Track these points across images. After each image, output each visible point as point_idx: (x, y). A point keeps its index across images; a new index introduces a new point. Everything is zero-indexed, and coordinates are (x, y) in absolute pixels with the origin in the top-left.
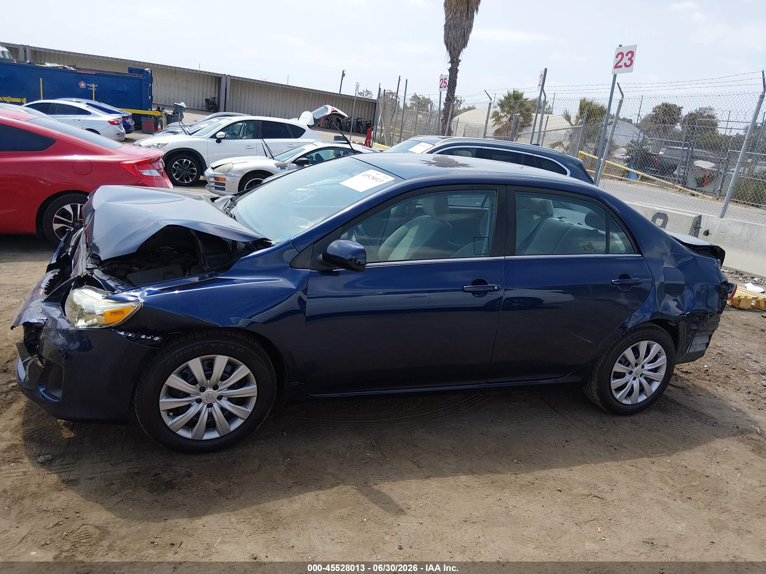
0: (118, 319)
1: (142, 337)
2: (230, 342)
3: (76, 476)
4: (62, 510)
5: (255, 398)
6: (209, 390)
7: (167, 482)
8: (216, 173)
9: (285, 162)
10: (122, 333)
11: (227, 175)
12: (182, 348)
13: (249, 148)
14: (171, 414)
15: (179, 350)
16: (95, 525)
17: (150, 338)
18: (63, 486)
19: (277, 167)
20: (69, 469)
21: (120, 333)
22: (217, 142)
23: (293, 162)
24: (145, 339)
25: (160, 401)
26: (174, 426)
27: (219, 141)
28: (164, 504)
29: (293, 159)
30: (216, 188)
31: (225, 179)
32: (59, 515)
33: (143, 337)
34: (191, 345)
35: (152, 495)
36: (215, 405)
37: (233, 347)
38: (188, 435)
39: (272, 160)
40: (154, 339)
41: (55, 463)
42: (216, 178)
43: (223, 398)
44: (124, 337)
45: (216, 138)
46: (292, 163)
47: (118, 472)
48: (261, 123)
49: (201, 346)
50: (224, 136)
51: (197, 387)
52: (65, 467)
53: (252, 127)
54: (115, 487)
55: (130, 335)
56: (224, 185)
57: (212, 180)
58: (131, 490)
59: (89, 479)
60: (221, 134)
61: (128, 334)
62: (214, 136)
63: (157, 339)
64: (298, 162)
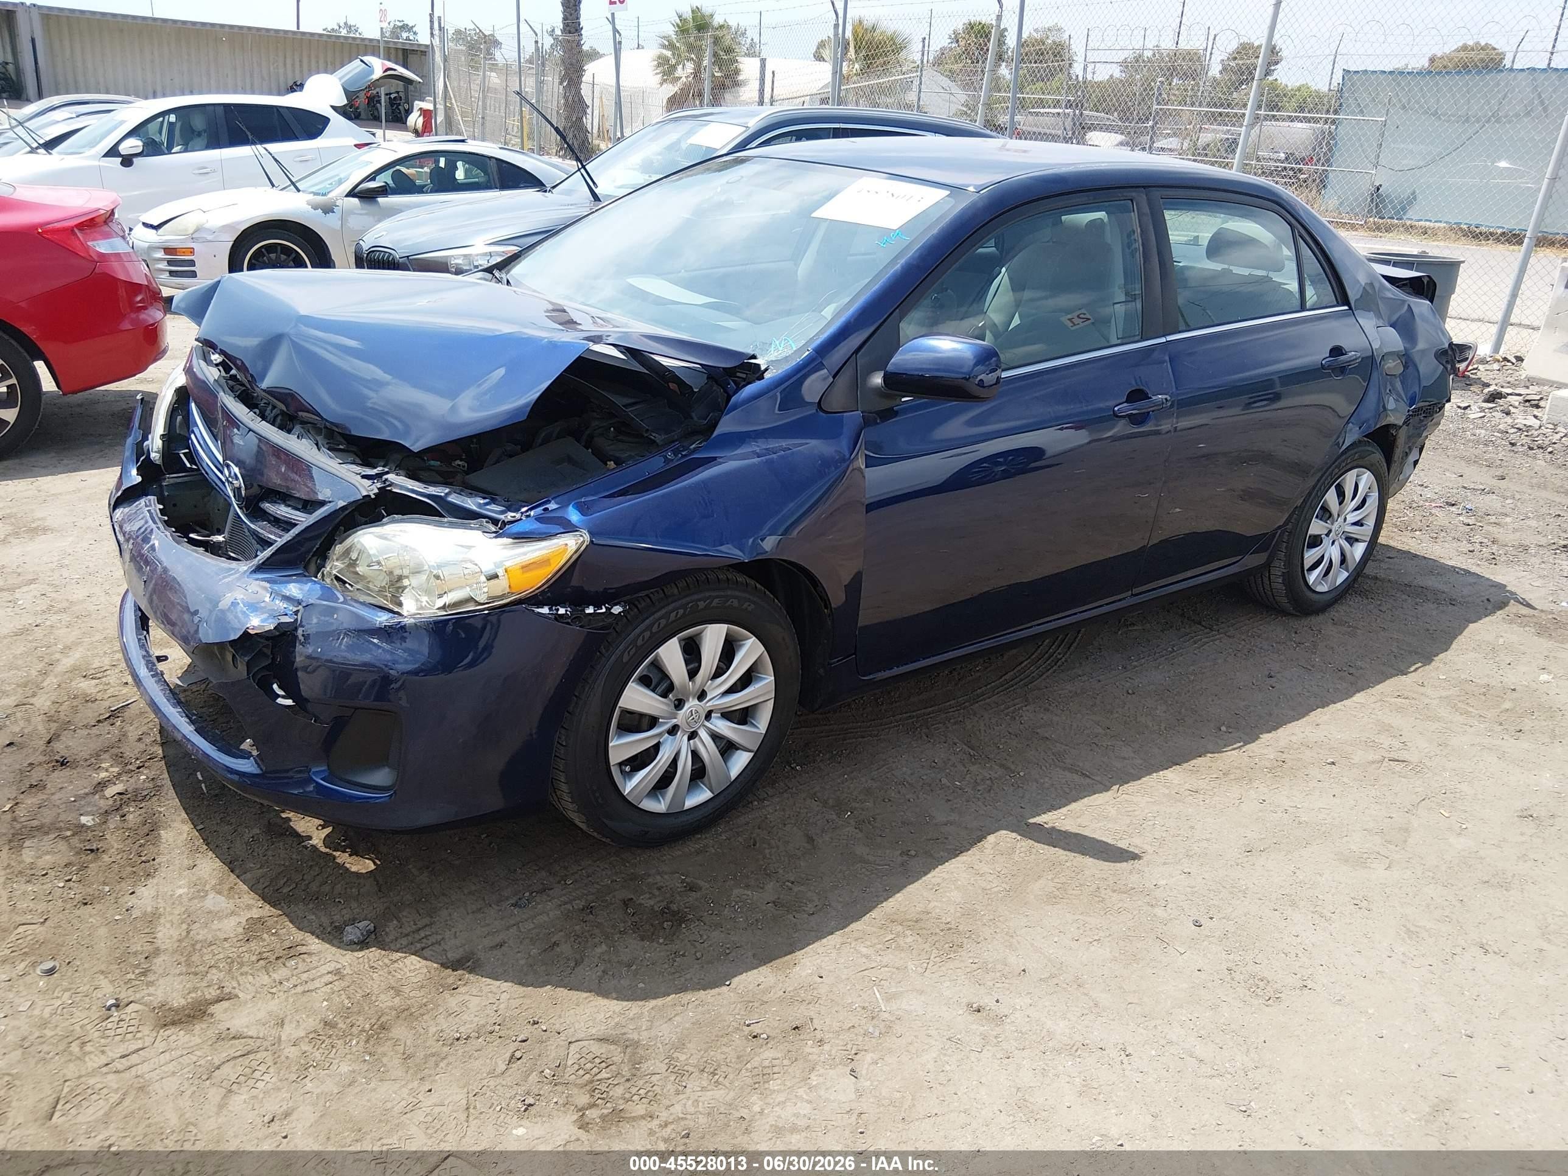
0: (538, 579)
1: (587, 611)
2: (729, 593)
3: (461, 950)
4: (497, 1028)
5: (771, 704)
6: (692, 704)
7: (662, 912)
8: (166, 236)
9: (330, 196)
10: (545, 610)
11: (197, 239)
12: (647, 622)
13: (203, 171)
14: (628, 769)
15: (643, 626)
16: (595, 1037)
17: (604, 610)
18: (451, 976)
19: (315, 208)
20: (432, 939)
21: (540, 610)
22: (122, 164)
23: (351, 194)
24: (594, 614)
25: (610, 745)
26: (636, 792)
27: (127, 161)
28: (699, 955)
29: (347, 186)
30: (172, 273)
31: (192, 251)
32: (499, 1040)
33: (590, 610)
34: (663, 611)
35: (655, 944)
36: (703, 734)
37: (736, 603)
38: (659, 806)
39: (291, 193)
40: (612, 611)
41: (387, 934)
42: (168, 250)
43: (713, 715)
44: (550, 619)
45: (119, 155)
46: (347, 196)
47: (543, 918)
48: (220, 111)
49: (681, 612)
50: (140, 150)
51: (671, 700)
52: (417, 937)
53: (198, 123)
54: (565, 949)
55: (562, 611)
56: (192, 263)
57: (160, 254)
58: (603, 946)
59: (492, 948)
60: (133, 145)
61: (558, 610)
62: (113, 152)
63: (617, 610)
64: (361, 192)
